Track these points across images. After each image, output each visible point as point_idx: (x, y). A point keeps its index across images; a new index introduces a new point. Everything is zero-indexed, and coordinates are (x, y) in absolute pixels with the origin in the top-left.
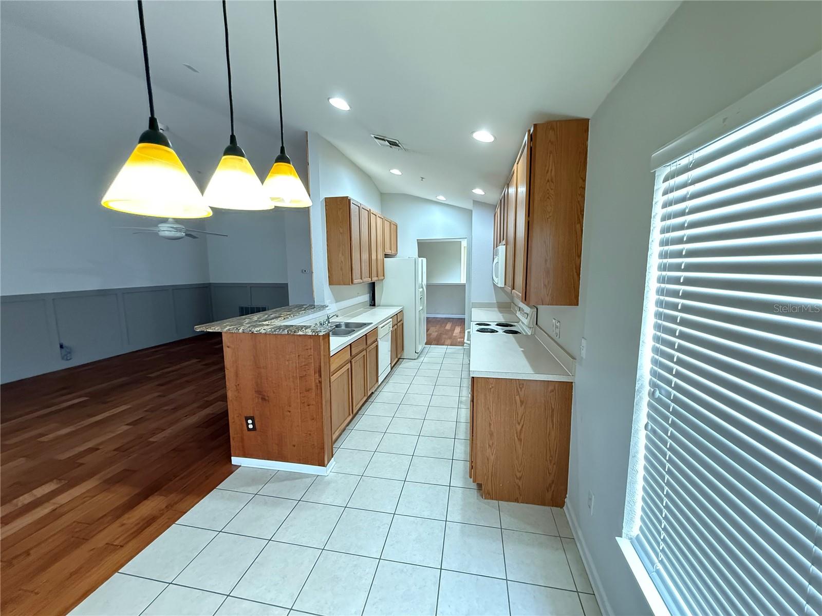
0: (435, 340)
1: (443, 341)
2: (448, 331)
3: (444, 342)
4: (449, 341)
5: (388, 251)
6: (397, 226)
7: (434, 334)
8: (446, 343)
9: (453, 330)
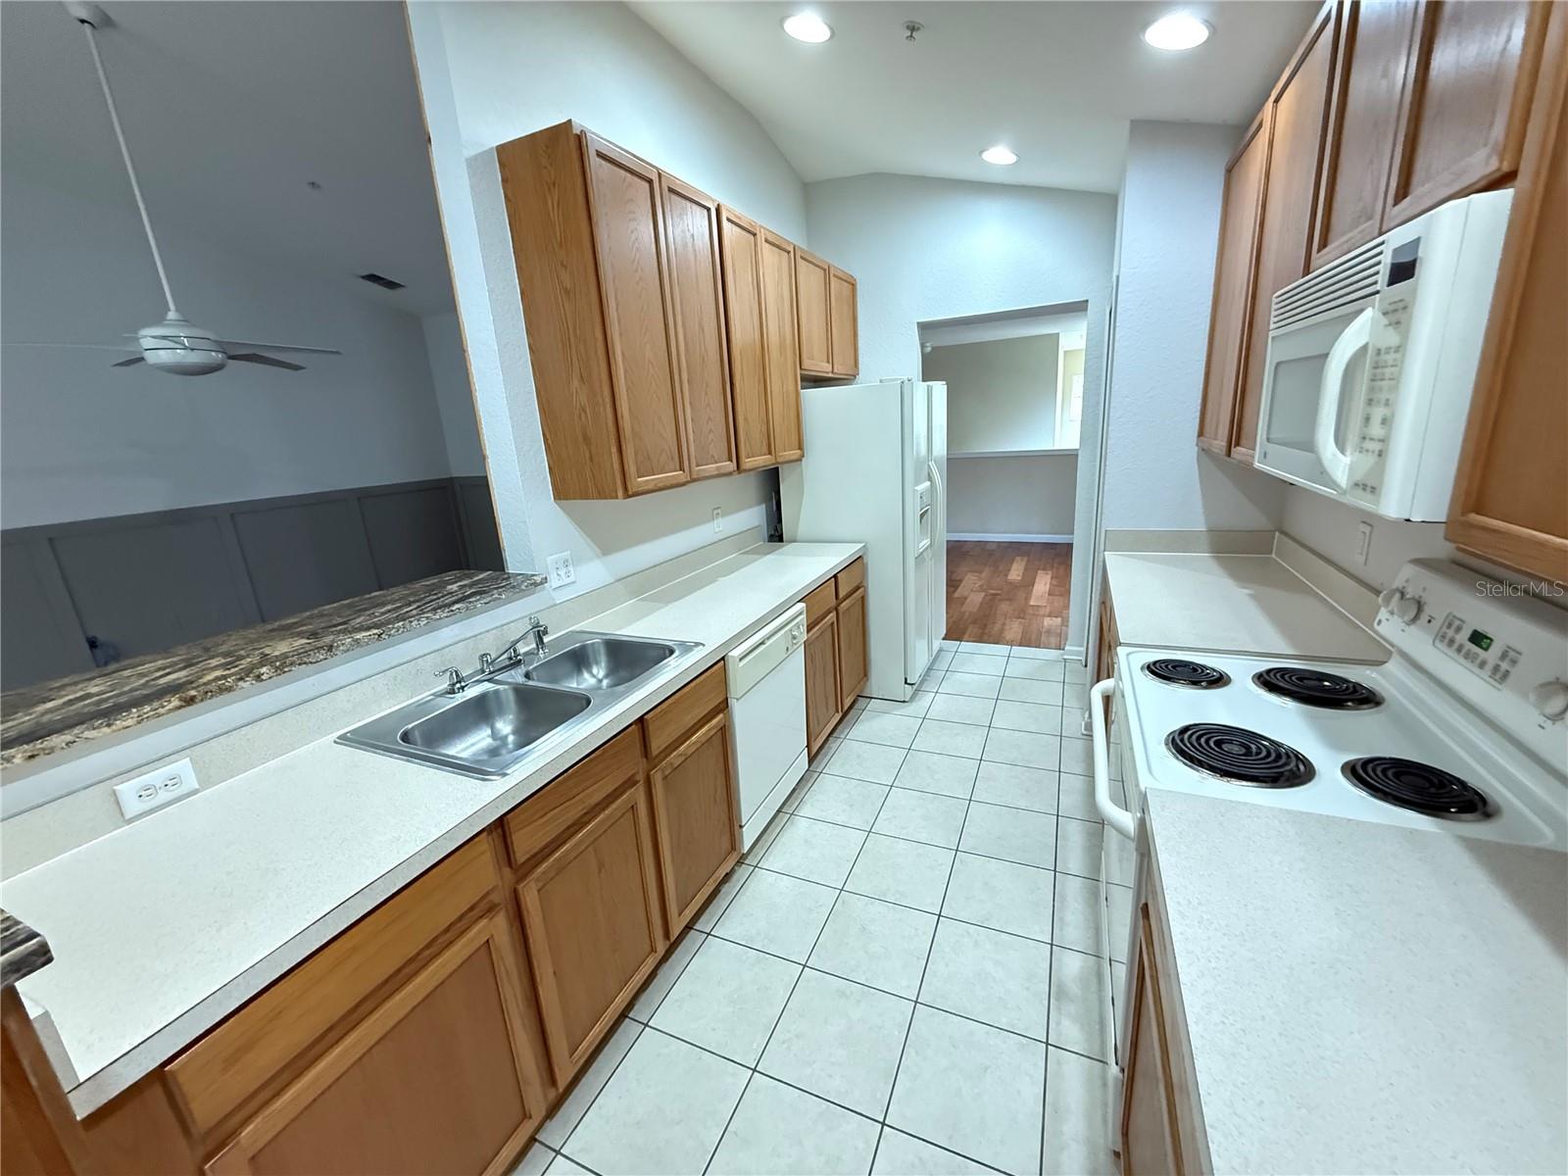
0: (974, 622)
1: (997, 627)
2: (1014, 587)
3: (1002, 631)
4: (1014, 629)
5: (820, 366)
6: (853, 285)
7: (975, 600)
8: (1009, 635)
9: (1028, 583)
